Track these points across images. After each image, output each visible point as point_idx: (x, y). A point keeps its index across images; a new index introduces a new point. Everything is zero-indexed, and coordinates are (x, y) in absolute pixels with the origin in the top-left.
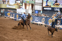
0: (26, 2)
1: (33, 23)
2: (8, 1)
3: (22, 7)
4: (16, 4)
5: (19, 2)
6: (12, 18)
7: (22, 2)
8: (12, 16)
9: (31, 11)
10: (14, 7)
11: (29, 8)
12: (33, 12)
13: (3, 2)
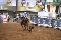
0: (49, 4)
1: (59, 29)
2: (28, 3)
3: (44, 10)
4: (37, 6)
5: (41, 4)
6: (33, 23)
7: (44, 4)
8: (33, 21)
9: (56, 14)
10: (35, 10)
11: (53, 10)
12: (58, 16)
13: (22, 4)
